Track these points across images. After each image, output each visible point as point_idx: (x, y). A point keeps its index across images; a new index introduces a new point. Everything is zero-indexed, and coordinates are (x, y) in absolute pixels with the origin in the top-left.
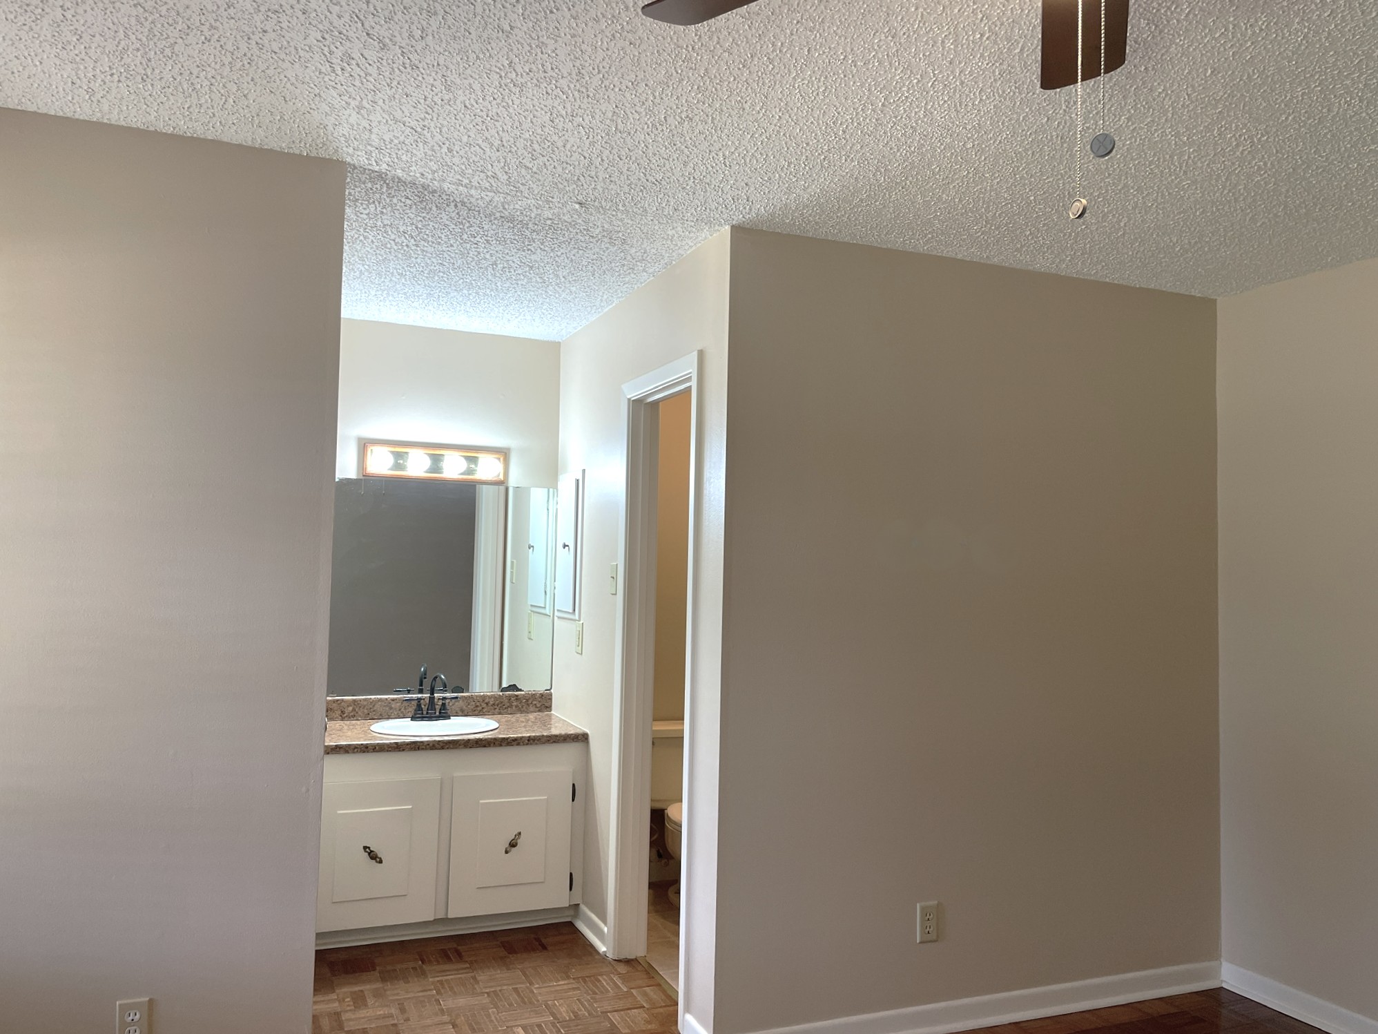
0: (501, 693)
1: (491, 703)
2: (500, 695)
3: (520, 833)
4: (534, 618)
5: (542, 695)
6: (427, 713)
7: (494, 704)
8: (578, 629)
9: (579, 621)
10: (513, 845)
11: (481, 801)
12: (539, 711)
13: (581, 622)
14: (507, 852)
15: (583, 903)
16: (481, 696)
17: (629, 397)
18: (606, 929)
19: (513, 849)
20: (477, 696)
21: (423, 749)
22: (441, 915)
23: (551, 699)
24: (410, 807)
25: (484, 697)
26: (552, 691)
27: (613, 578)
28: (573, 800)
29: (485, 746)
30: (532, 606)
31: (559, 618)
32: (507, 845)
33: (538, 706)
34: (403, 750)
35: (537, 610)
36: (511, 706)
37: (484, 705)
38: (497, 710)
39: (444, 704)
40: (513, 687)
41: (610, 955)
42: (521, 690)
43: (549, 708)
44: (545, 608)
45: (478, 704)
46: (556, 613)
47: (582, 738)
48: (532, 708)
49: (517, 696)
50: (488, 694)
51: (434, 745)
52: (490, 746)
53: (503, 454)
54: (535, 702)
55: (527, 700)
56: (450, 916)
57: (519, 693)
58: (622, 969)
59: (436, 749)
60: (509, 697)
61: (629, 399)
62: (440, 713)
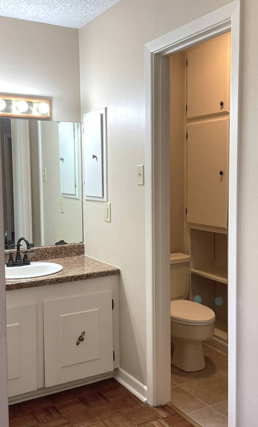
0: (56, 246)
1: (51, 252)
2: (55, 247)
3: (84, 332)
4: (65, 201)
5: (79, 246)
6: (16, 261)
7: (52, 253)
8: (108, 207)
9: (107, 202)
10: (81, 339)
11: (61, 316)
12: (78, 255)
13: (109, 203)
14: (77, 344)
15: (121, 367)
16: (45, 249)
17: (151, 52)
18: (146, 388)
19: (81, 342)
20: (42, 249)
21: (24, 287)
22: (41, 386)
23: (84, 248)
24: (18, 324)
25: (46, 249)
26: (84, 243)
27: (140, 174)
28: (113, 309)
29: (62, 282)
30: (63, 194)
31: (87, 200)
32: (77, 340)
33: (77, 252)
34: (12, 289)
35: (67, 196)
36: (62, 253)
37: (46, 254)
38: (54, 256)
39: (26, 256)
40: (62, 242)
41: (151, 403)
42: (66, 244)
43: (83, 252)
44: (75, 195)
45: (43, 253)
46: (85, 198)
47: (117, 273)
48: (73, 253)
49: (65, 247)
50: (48, 247)
51: (31, 284)
52: (64, 282)
53: (49, 100)
54: (75, 250)
55: (71, 249)
56: (47, 386)
57: (66, 245)
58: (163, 414)
59: (32, 286)
60: (60, 248)
61: (152, 53)
62: (24, 261)
